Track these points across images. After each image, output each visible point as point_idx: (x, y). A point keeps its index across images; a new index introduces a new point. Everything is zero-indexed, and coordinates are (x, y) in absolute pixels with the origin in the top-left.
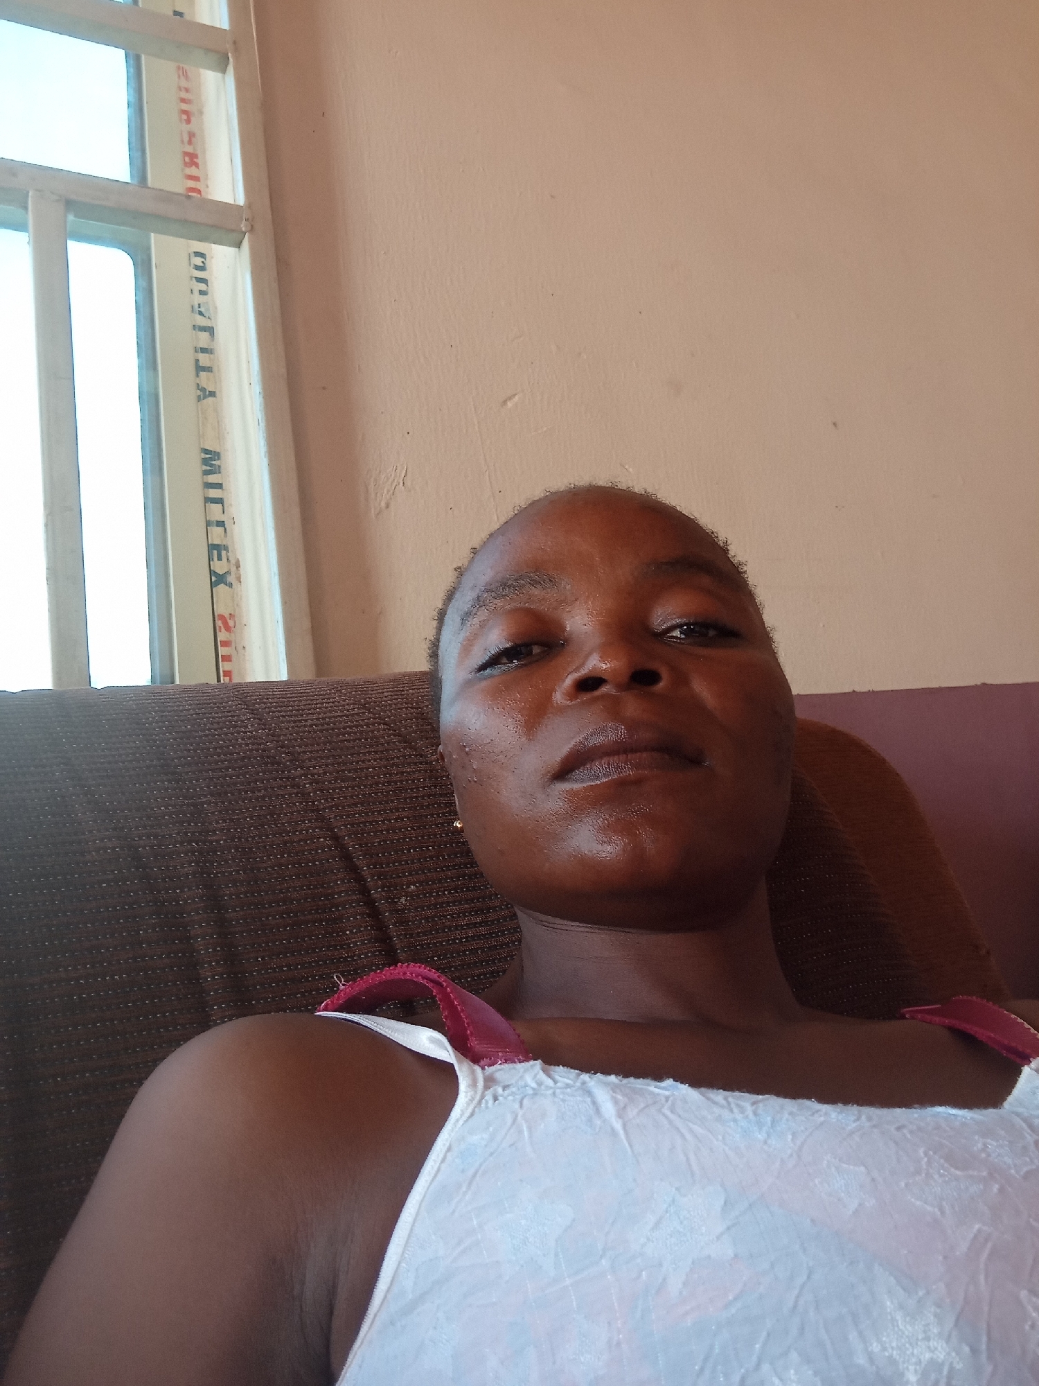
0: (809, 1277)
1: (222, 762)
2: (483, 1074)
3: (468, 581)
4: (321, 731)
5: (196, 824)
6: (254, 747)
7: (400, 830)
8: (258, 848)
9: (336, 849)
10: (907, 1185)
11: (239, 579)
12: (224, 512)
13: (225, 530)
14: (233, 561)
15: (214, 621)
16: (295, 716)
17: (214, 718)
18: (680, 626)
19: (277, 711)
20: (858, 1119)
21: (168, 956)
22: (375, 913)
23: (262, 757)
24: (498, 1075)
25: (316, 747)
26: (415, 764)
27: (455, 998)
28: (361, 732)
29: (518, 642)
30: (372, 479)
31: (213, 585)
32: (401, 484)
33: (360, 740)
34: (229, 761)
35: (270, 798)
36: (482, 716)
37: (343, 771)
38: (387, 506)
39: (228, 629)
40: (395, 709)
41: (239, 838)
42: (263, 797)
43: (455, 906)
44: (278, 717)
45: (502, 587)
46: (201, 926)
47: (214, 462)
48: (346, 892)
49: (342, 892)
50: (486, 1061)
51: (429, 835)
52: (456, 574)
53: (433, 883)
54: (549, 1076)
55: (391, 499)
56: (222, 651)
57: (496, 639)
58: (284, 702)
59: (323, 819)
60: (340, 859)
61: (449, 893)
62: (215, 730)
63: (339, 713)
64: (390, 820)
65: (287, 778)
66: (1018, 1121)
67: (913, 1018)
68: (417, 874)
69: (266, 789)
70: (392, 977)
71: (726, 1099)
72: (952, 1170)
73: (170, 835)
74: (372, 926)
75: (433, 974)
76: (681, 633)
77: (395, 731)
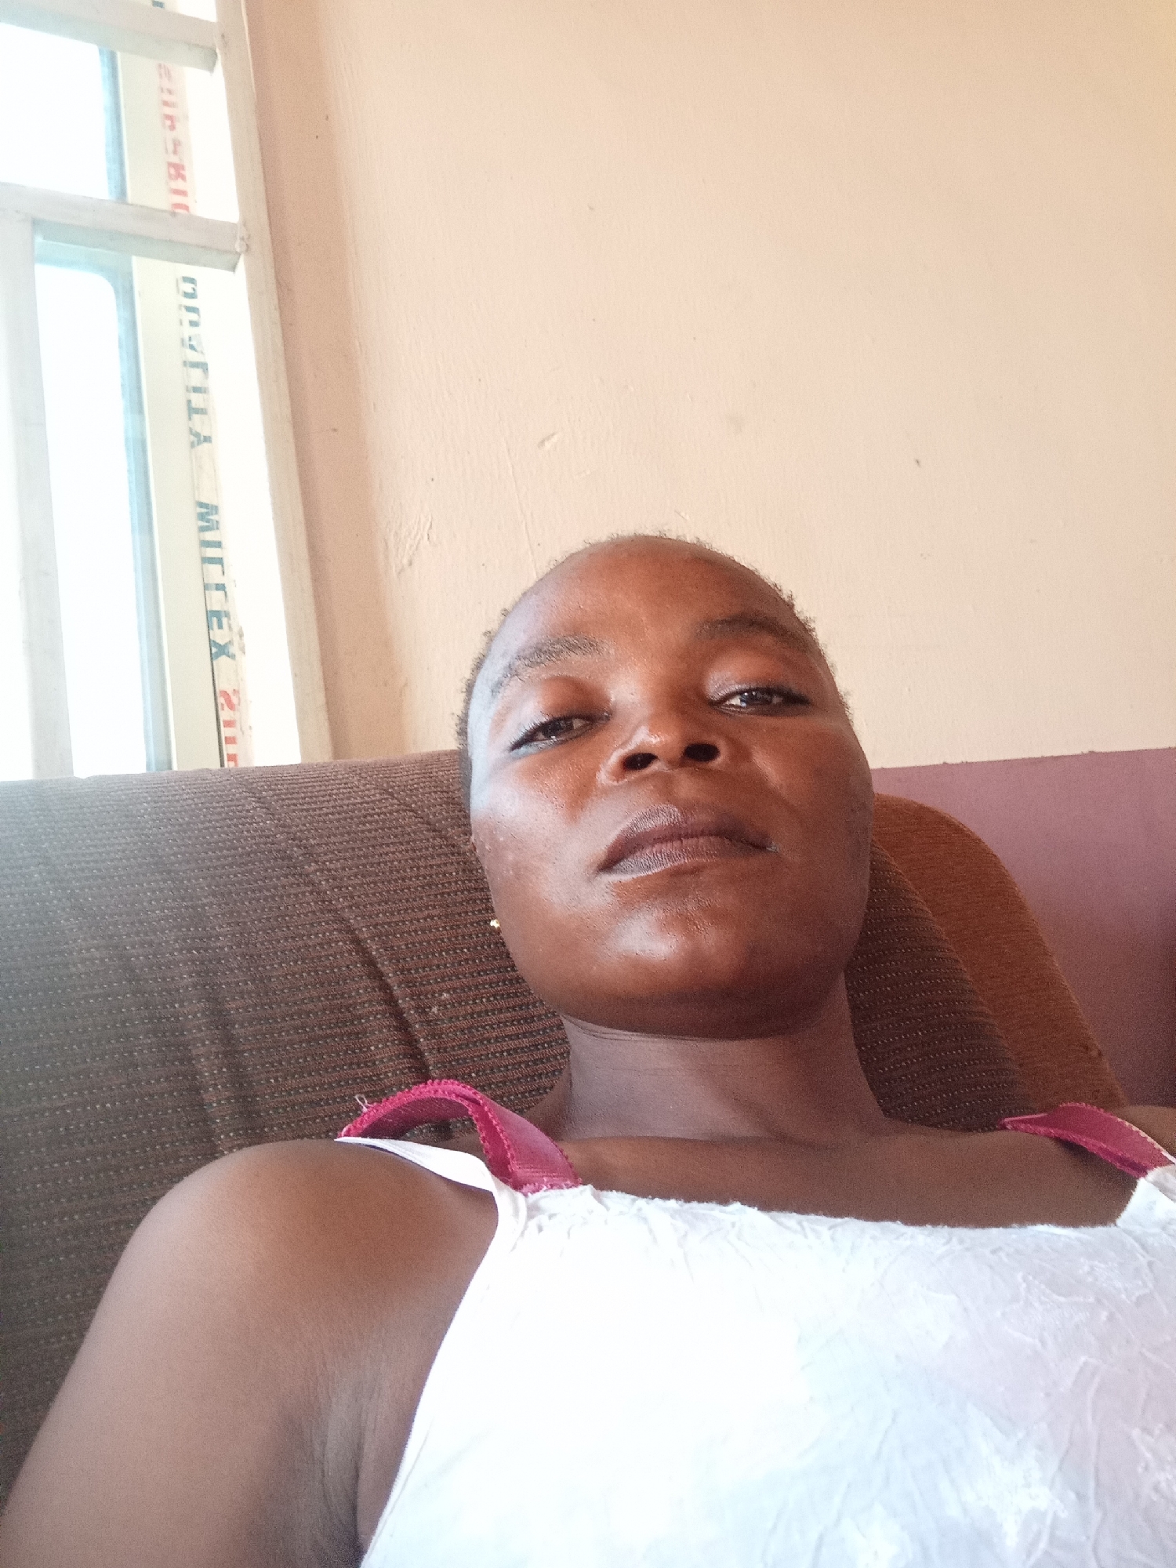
0: (894, 1420)
1: (225, 857)
2: (526, 1202)
3: (498, 647)
4: (338, 820)
5: (196, 929)
6: (262, 840)
7: (430, 932)
8: (268, 954)
9: (357, 954)
10: (1003, 1314)
11: (243, 650)
12: (223, 573)
13: (226, 593)
14: (235, 629)
15: (216, 699)
16: (309, 803)
17: (214, 808)
18: (740, 693)
19: (287, 799)
20: (949, 1242)
21: (167, 1078)
22: (403, 1026)
23: (270, 852)
24: (543, 1203)
25: (333, 839)
26: (446, 855)
27: (494, 1118)
28: (384, 821)
29: (557, 715)
30: (393, 533)
31: (213, 656)
32: (426, 537)
33: (382, 829)
34: (233, 856)
35: (281, 897)
36: (517, 800)
37: (364, 865)
38: (410, 564)
39: (231, 706)
40: (423, 794)
41: (247, 944)
42: (273, 897)
43: (494, 1014)
44: (289, 806)
45: (539, 654)
46: (204, 1045)
47: (211, 517)
48: (370, 1001)
49: (365, 1002)
50: (529, 1187)
51: (463, 936)
52: (485, 639)
53: (470, 989)
54: (600, 1201)
55: (414, 554)
56: (226, 732)
57: (532, 712)
58: (295, 788)
59: (343, 920)
60: (363, 964)
61: (488, 1000)
62: (217, 821)
63: (359, 800)
64: (418, 921)
65: (300, 875)
66: (1130, 1241)
67: (1015, 1129)
68: (450, 980)
69: (275, 888)
70: (422, 1096)
71: (800, 1223)
72: (1055, 1296)
73: (167, 942)
74: (400, 1040)
75: (468, 1092)
76: (742, 701)
77: (422, 818)
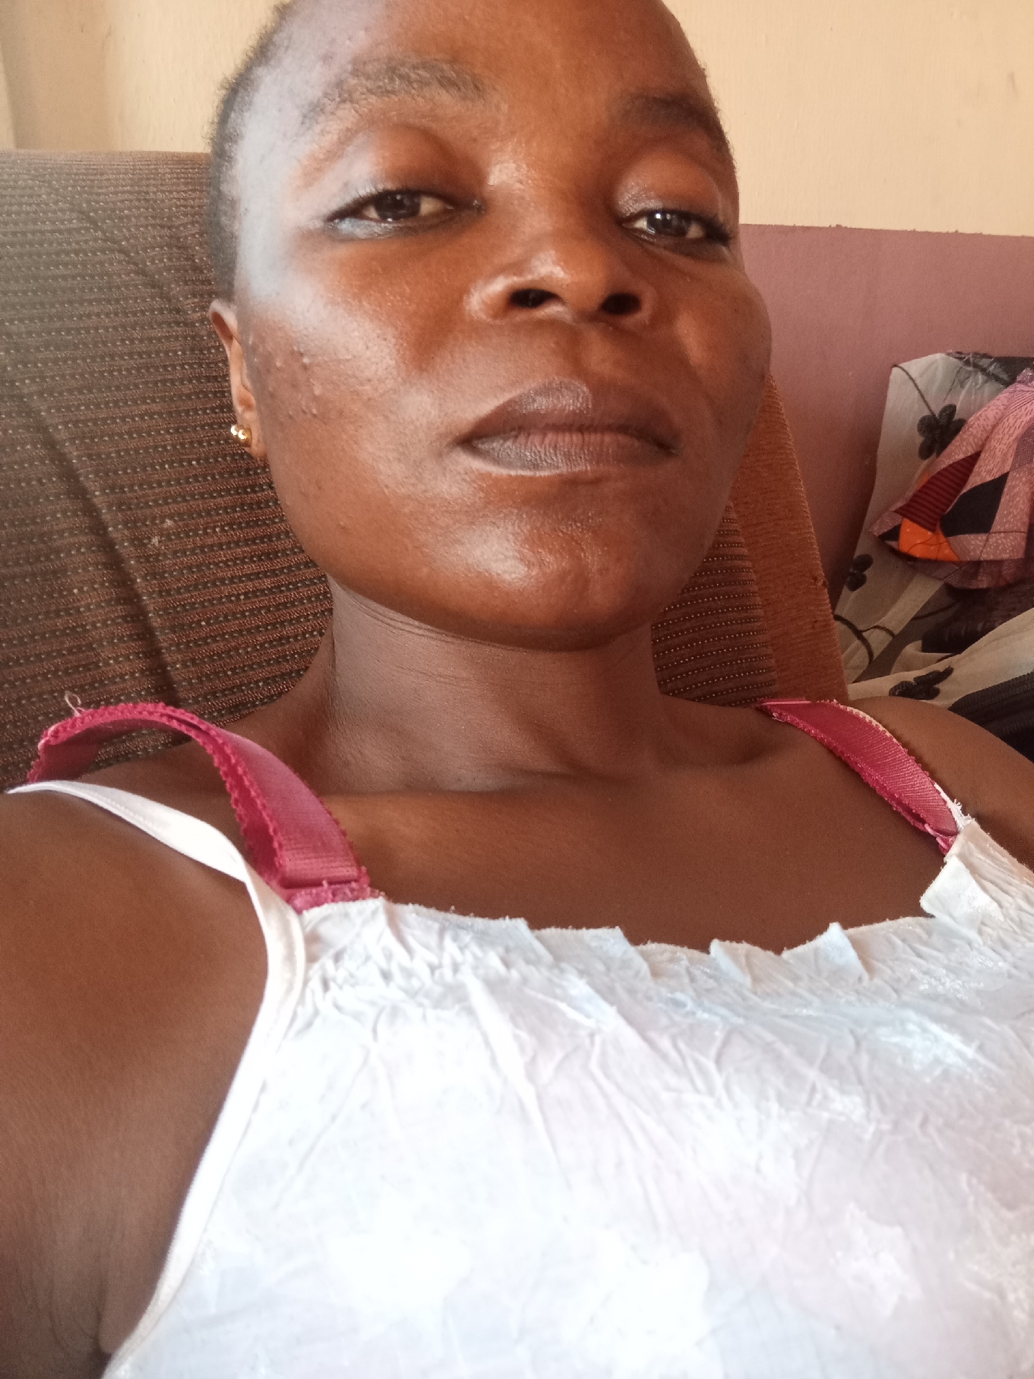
2: (302, 926)
7: (149, 434)
9: (52, 462)
18: (652, 212)
22: (115, 563)
24: (324, 930)
33: (83, 277)
49: (63, 531)
53: (200, 515)
54: (400, 937)
59: (31, 412)
60: (60, 477)
64: (133, 418)
68: (175, 501)
74: (111, 582)
76: (650, 224)
77: (136, 264)
